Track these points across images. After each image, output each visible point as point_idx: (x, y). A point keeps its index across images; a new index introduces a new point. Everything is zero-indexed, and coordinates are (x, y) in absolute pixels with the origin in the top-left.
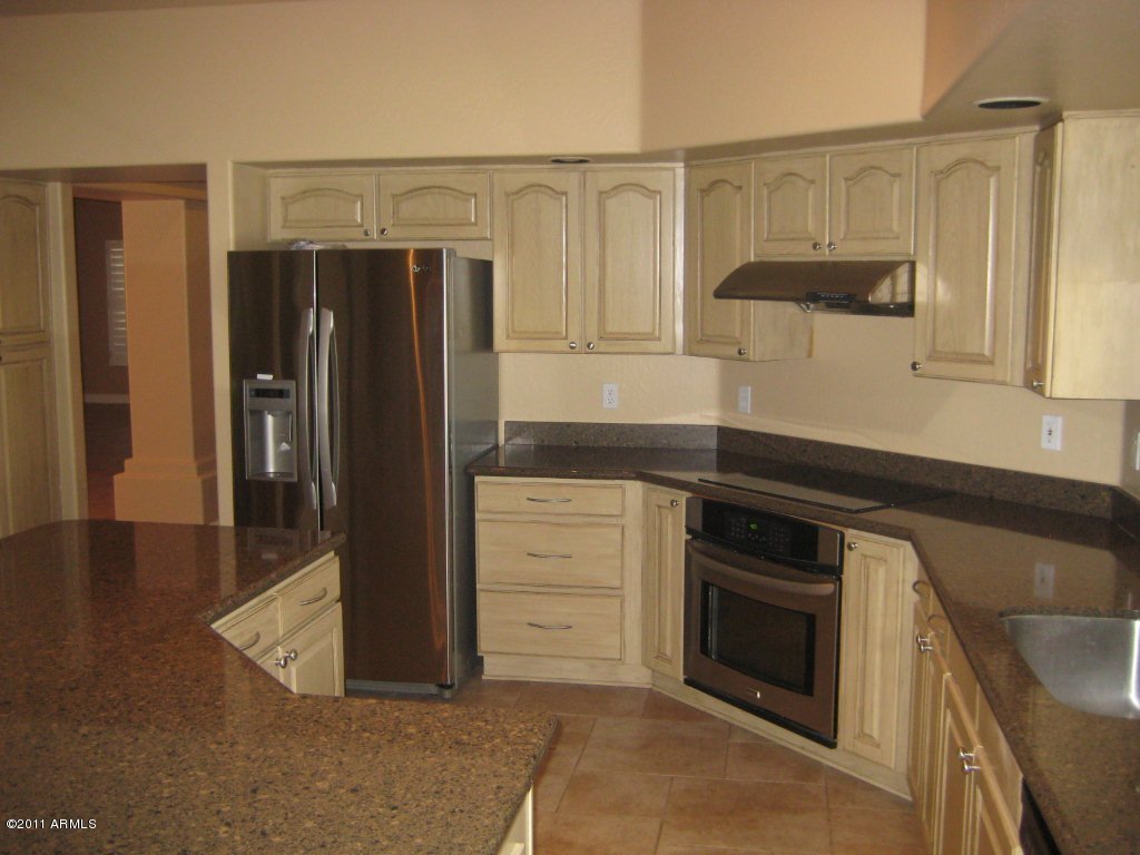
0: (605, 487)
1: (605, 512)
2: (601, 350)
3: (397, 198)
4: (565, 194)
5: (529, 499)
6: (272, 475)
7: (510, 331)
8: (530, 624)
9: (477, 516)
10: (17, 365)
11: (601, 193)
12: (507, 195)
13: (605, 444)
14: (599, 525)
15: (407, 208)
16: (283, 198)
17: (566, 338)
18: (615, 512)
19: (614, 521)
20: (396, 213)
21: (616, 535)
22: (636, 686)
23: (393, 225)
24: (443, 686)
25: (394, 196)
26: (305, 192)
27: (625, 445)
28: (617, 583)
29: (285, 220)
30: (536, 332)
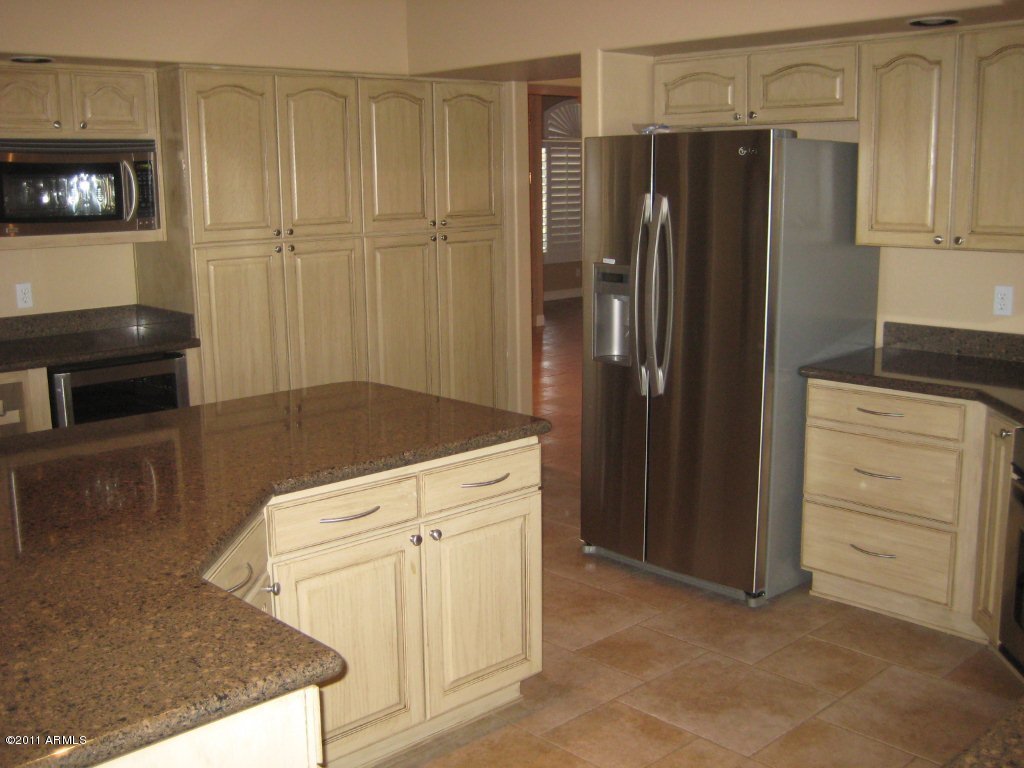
0: (942, 404)
1: (939, 433)
2: (971, 246)
3: (768, 79)
4: (938, 63)
5: (859, 409)
6: (616, 359)
7: (874, 221)
8: (853, 546)
9: (809, 421)
10: (465, 245)
11: (981, 59)
12: (876, 68)
13: (991, 355)
14: (934, 448)
15: (777, 90)
16: (666, 85)
17: (933, 231)
18: (952, 436)
19: (951, 445)
20: (765, 94)
21: (951, 461)
22: (971, 638)
23: (763, 108)
24: (749, 594)
25: (764, 77)
26: (684, 78)
27: (1014, 359)
28: (949, 517)
29: (667, 106)
30: (901, 224)
